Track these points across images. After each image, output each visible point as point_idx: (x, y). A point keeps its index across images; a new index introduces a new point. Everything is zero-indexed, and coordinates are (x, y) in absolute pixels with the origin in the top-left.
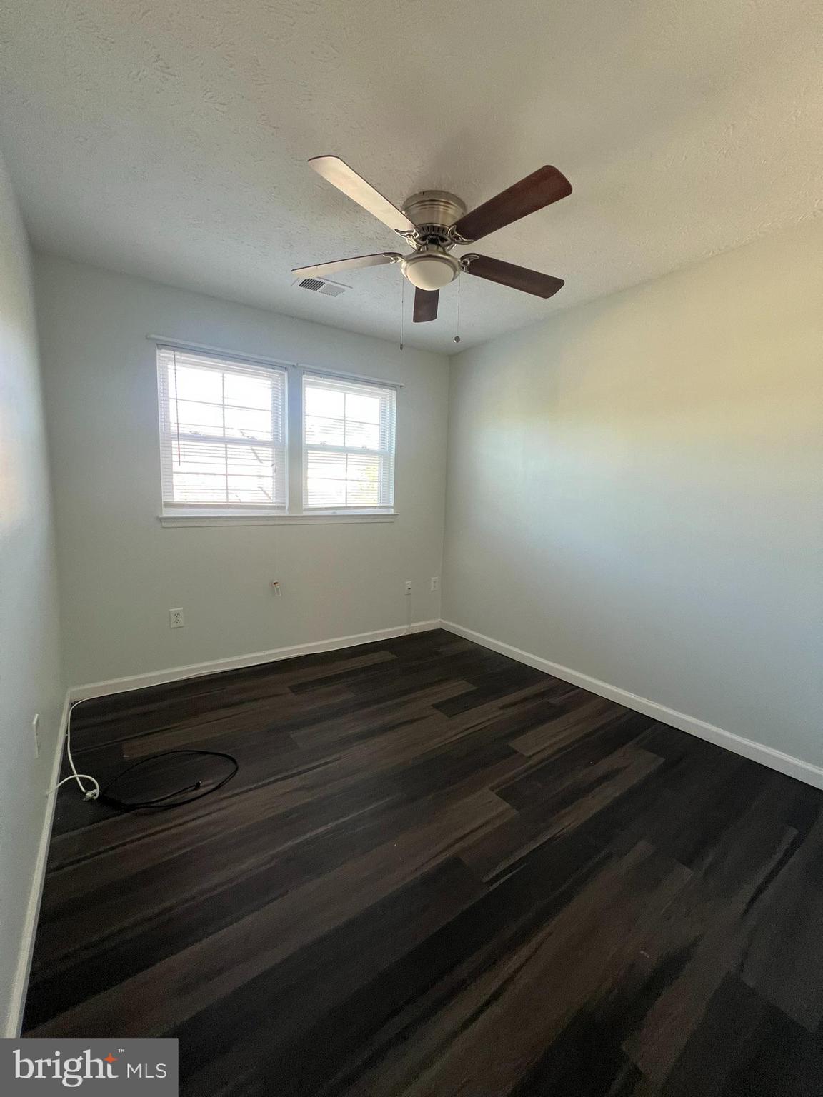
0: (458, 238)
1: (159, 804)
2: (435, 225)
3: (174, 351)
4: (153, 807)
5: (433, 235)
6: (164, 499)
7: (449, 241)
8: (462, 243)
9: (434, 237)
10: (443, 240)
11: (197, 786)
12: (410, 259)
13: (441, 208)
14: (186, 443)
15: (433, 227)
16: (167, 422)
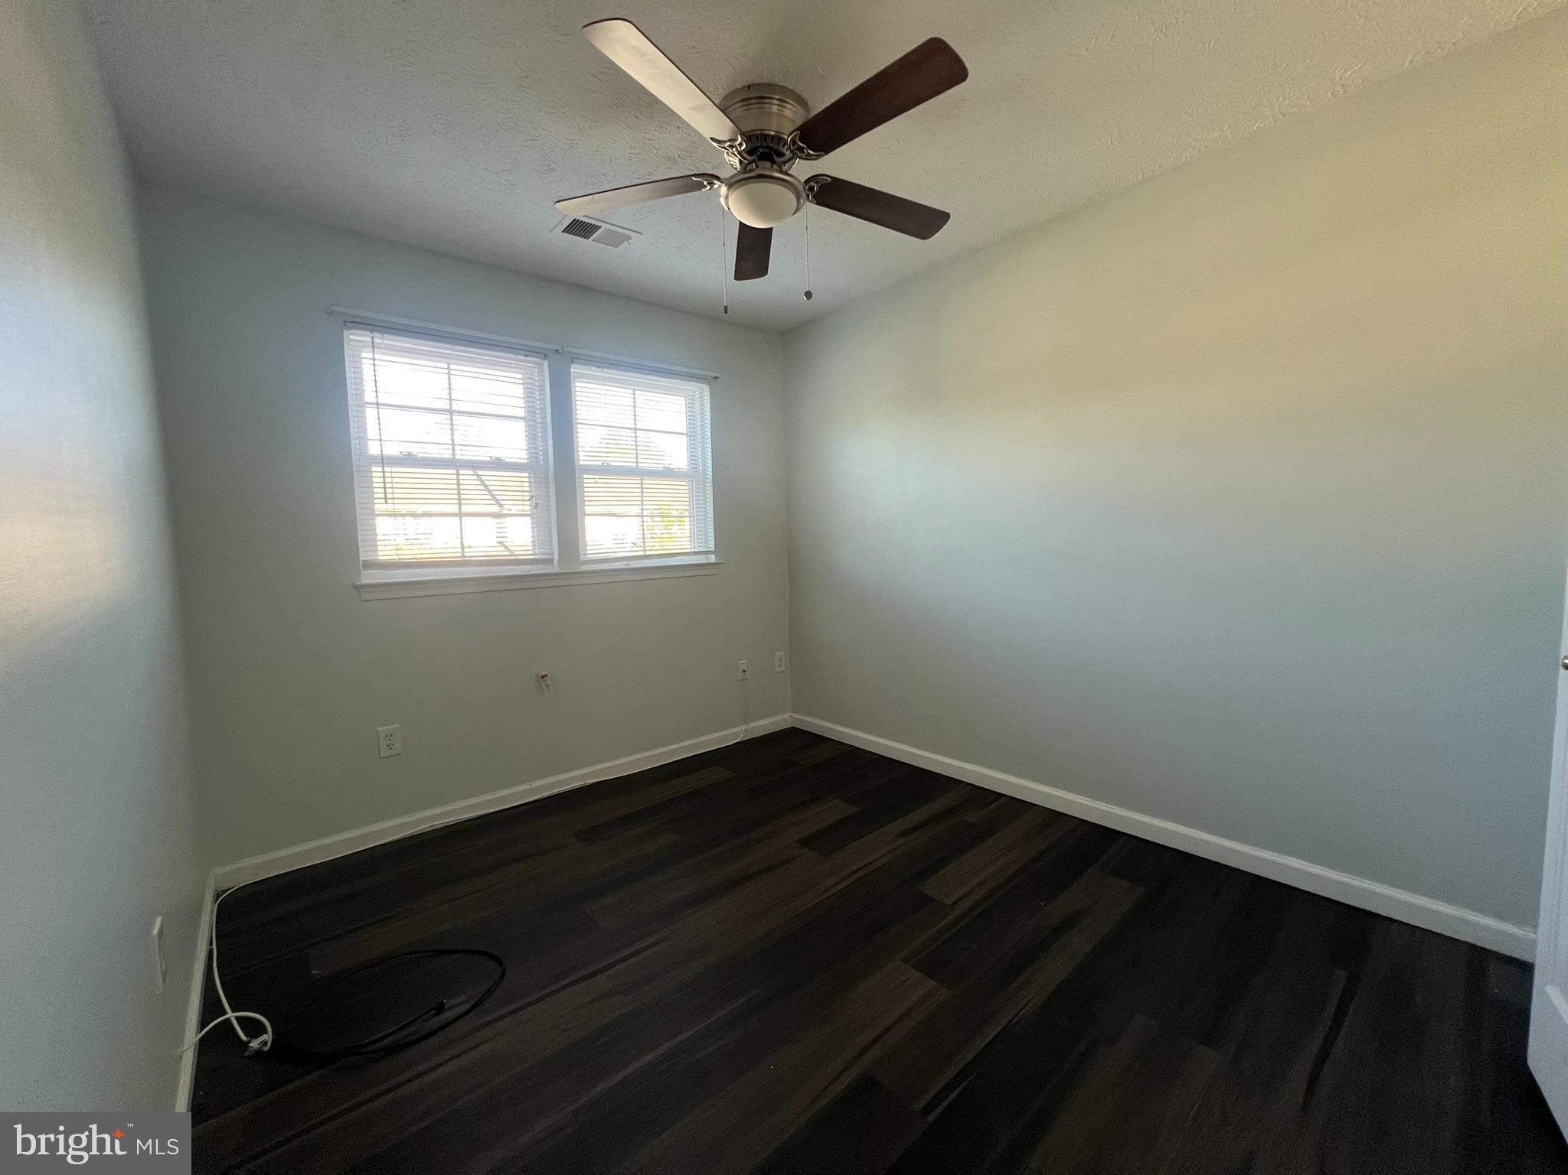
0: (801, 150)
1: (378, 1045)
2: (767, 132)
3: (372, 331)
4: (366, 1053)
5: (765, 147)
6: (363, 557)
7: (788, 153)
8: (808, 157)
9: (767, 151)
10: (781, 154)
11: (440, 1009)
12: (731, 184)
13: (775, 108)
14: (394, 469)
15: (766, 135)
16: (364, 440)
